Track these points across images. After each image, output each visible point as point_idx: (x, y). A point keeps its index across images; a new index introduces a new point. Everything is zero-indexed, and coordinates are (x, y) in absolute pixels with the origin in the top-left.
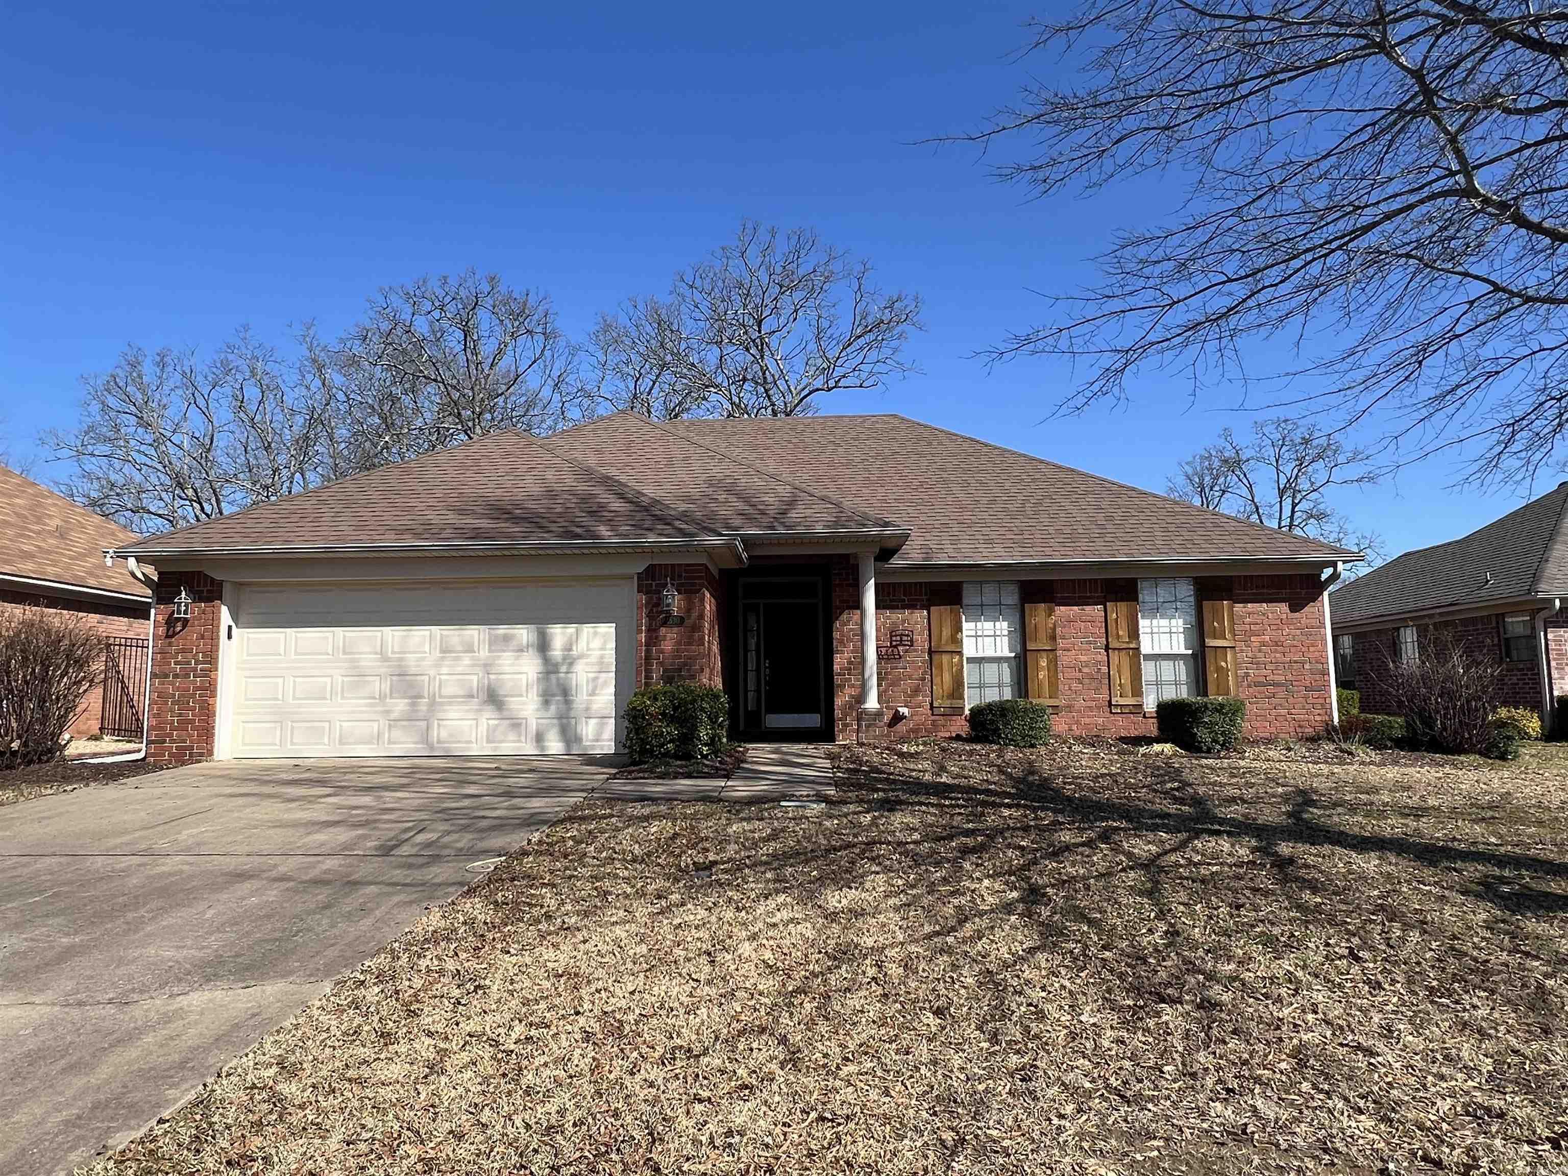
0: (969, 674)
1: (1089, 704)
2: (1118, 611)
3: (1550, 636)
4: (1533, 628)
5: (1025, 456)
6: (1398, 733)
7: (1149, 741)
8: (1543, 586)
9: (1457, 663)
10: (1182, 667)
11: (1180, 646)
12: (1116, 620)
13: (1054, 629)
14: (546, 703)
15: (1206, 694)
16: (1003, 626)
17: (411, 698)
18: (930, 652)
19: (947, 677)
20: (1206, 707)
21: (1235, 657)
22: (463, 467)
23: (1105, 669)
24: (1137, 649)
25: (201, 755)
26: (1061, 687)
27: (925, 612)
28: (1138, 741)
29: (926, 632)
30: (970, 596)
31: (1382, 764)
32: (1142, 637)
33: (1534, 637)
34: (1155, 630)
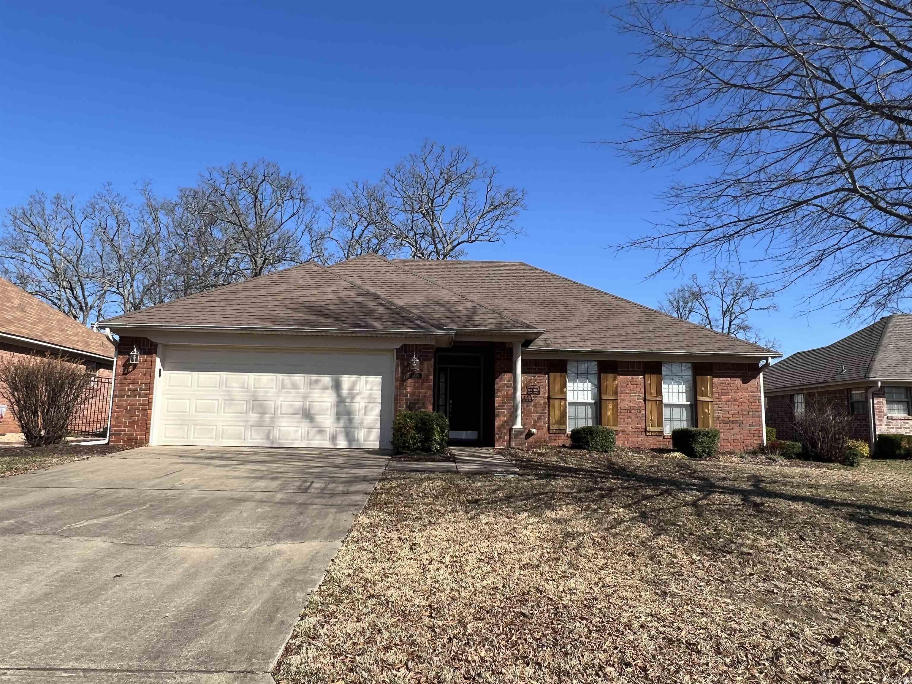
0: (570, 411)
1: (634, 430)
2: (651, 379)
3: (875, 402)
4: (866, 398)
5: (597, 290)
6: (797, 450)
7: (669, 451)
8: (872, 375)
9: (829, 414)
10: (684, 411)
11: (683, 400)
12: (650, 384)
13: (616, 388)
14: (338, 419)
15: (697, 426)
16: (588, 385)
17: (259, 414)
18: (549, 398)
19: (558, 413)
20: (700, 433)
21: (713, 407)
22: (288, 283)
23: (643, 411)
24: (661, 401)
25: (142, 442)
26: (619, 420)
27: (547, 376)
28: (662, 451)
29: (547, 387)
30: (571, 368)
31: (791, 466)
32: (663, 394)
33: (866, 402)
34: (670, 391)
